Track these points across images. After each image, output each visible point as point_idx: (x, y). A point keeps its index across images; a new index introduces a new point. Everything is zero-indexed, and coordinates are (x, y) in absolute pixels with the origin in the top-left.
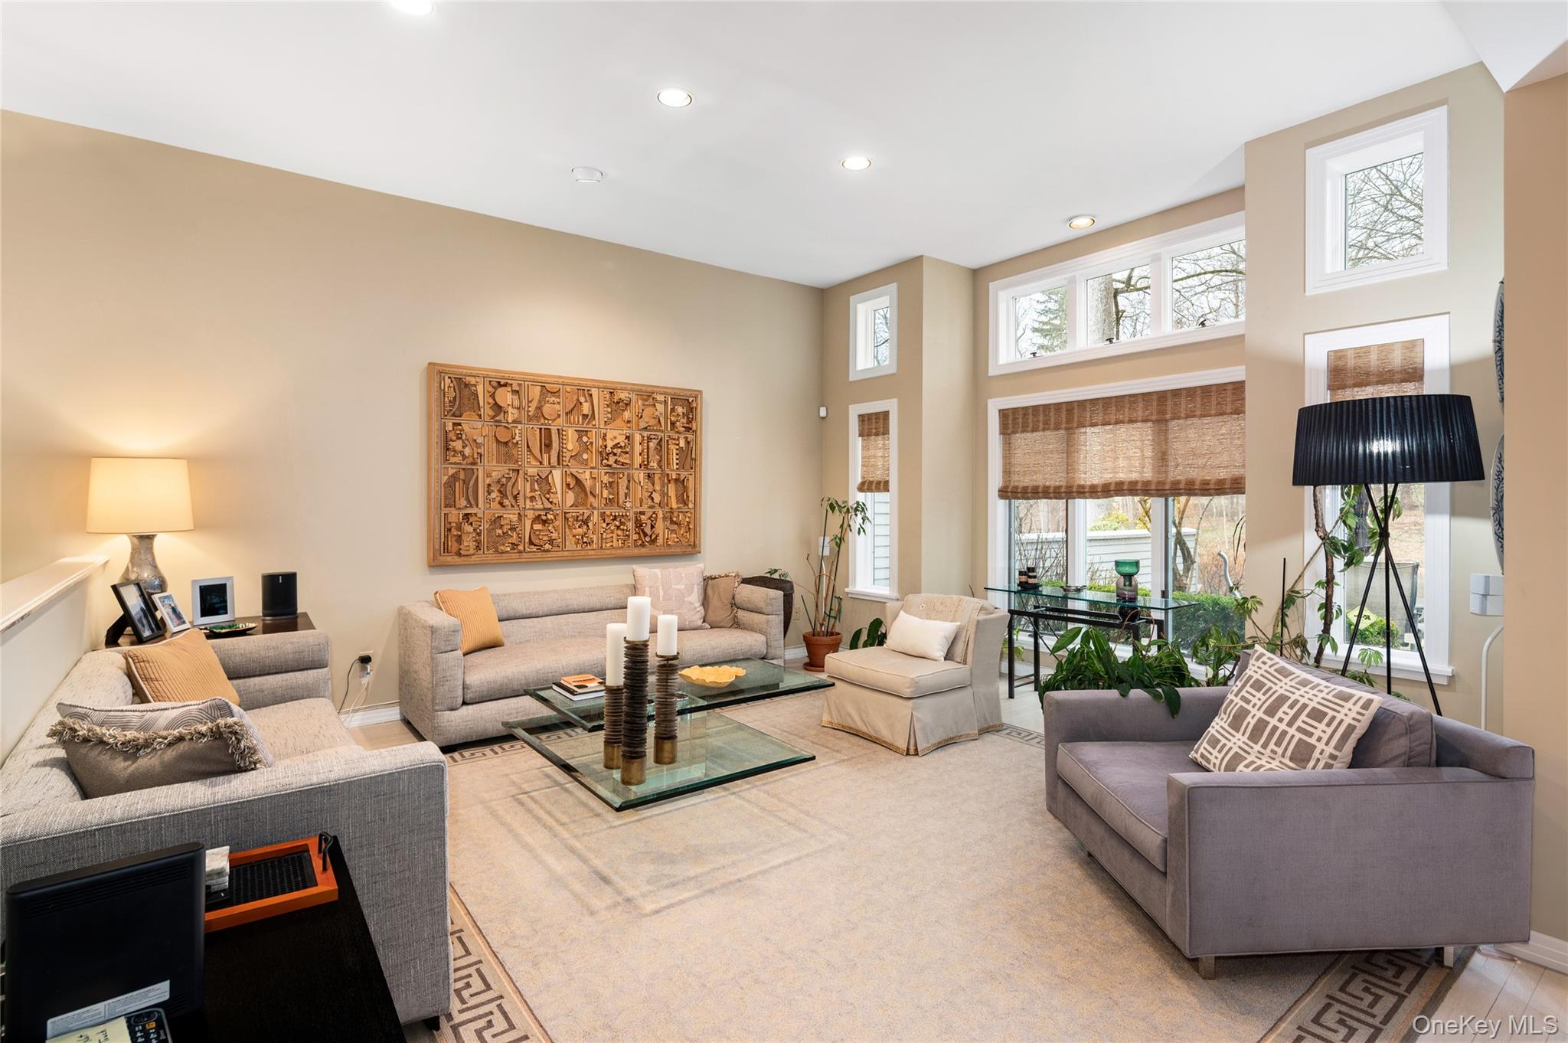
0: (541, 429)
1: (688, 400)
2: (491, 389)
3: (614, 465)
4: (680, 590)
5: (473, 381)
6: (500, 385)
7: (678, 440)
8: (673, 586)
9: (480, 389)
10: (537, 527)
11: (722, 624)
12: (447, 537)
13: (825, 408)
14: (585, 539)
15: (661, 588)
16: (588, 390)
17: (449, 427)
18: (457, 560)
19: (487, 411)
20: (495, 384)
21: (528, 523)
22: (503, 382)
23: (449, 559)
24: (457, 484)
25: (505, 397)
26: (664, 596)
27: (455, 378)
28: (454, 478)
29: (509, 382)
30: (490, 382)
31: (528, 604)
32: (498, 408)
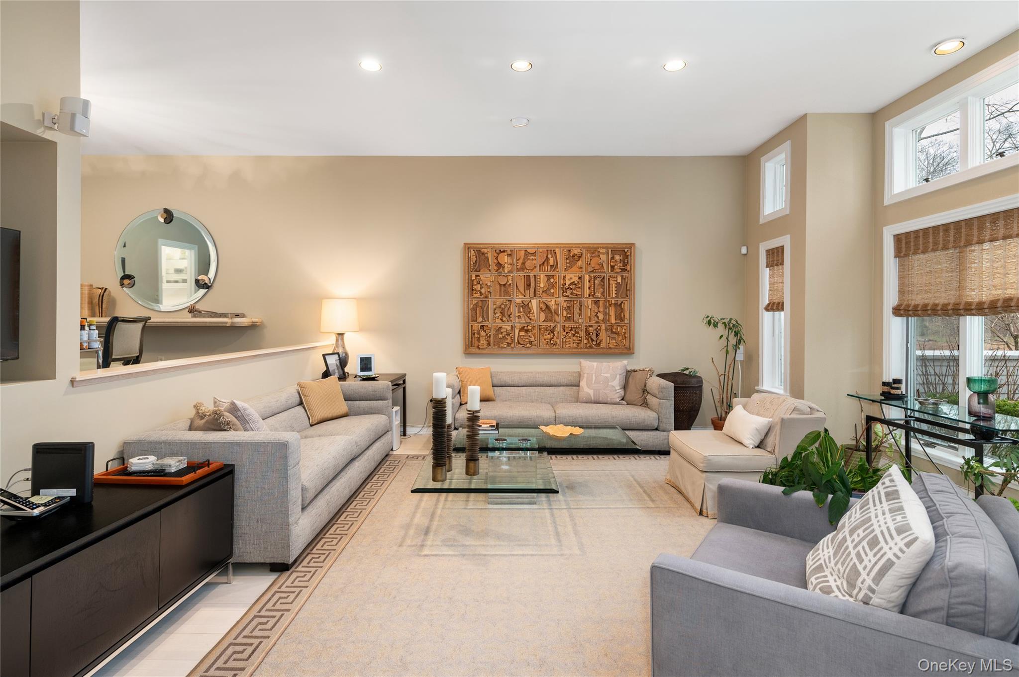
0: (524, 275)
1: (624, 250)
2: (496, 255)
3: (571, 296)
4: (607, 378)
5: (485, 251)
6: (501, 252)
7: (616, 277)
8: (602, 375)
9: (490, 256)
10: (522, 333)
11: (635, 403)
12: (472, 338)
13: (745, 247)
14: (552, 342)
15: (594, 375)
16: (554, 250)
17: (474, 277)
18: (478, 351)
19: (493, 267)
20: (499, 251)
21: (517, 331)
22: (502, 250)
23: (474, 350)
24: (478, 309)
25: (504, 259)
26: (595, 380)
27: (477, 250)
28: (476, 305)
29: (506, 249)
30: (496, 250)
31: (513, 378)
32: (499, 265)
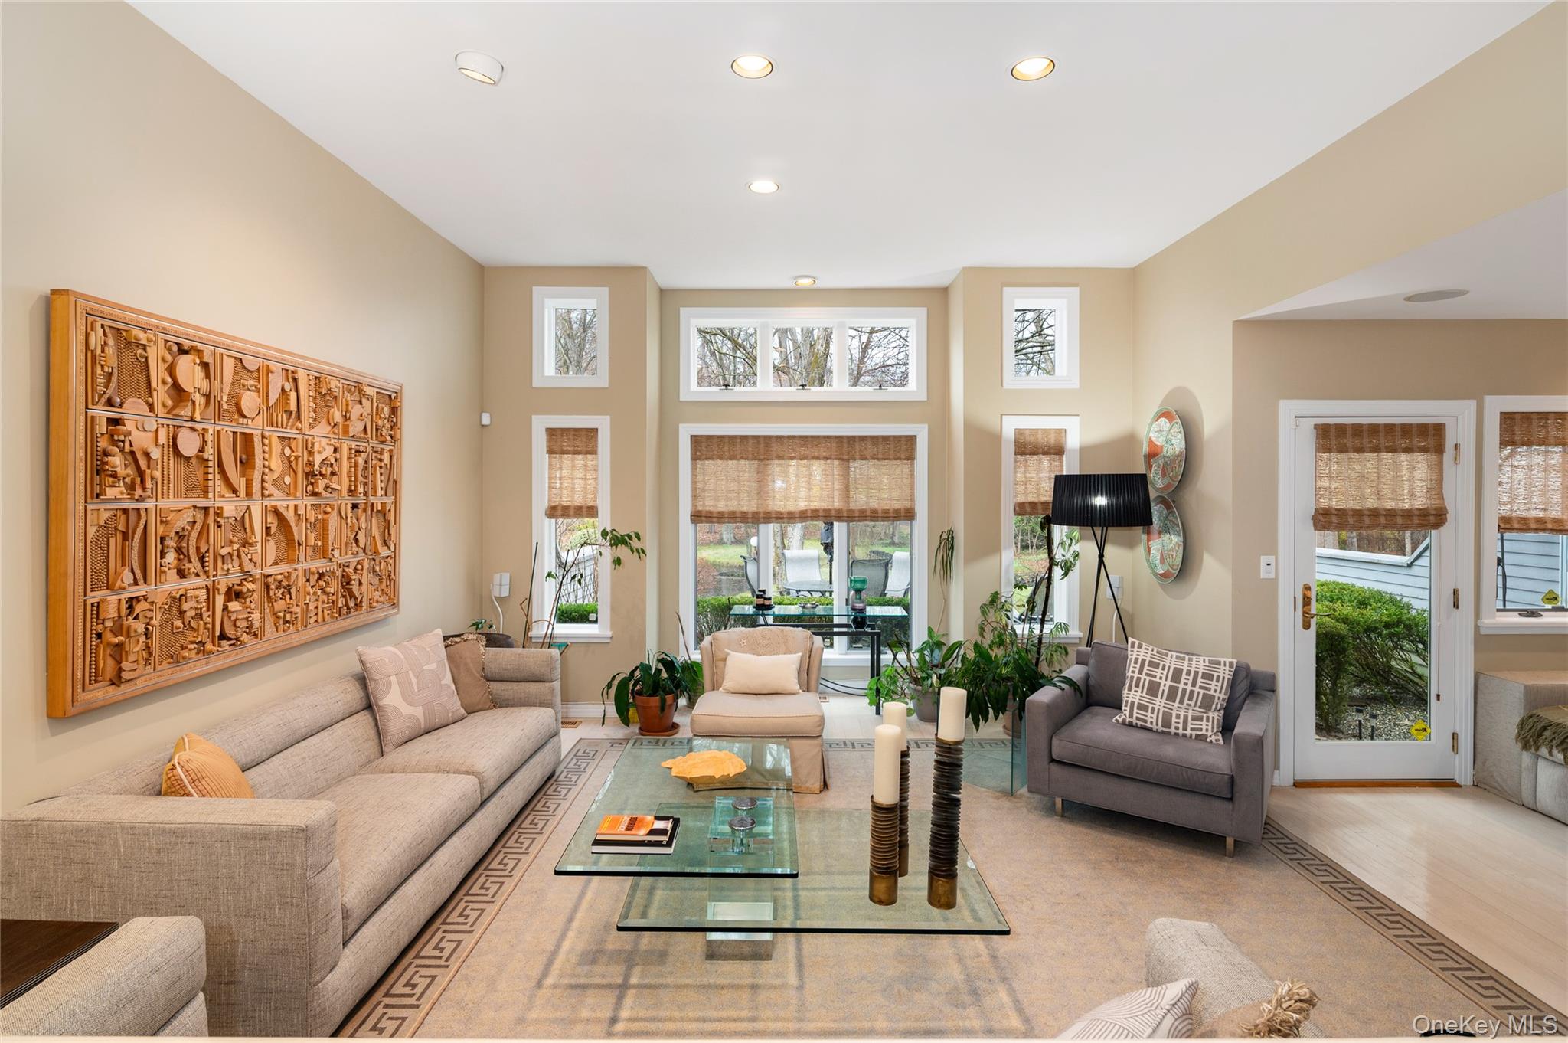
0: (235, 433)
1: (390, 396)
2: (169, 358)
3: (324, 494)
4: (433, 671)
5: (143, 337)
6: (182, 351)
7: (381, 453)
8: (425, 668)
9: (152, 354)
10: (234, 606)
11: (480, 706)
12: (95, 652)
13: (488, 414)
14: (288, 617)
15: (410, 672)
16: (293, 372)
17: (102, 427)
18: (114, 693)
19: (161, 395)
20: (175, 348)
21: (220, 600)
22: (187, 344)
23: (100, 694)
24: (112, 541)
25: (188, 372)
26: (418, 683)
27: (110, 327)
28: (107, 529)
29: (200, 346)
30: (166, 341)
32: (178, 392)
